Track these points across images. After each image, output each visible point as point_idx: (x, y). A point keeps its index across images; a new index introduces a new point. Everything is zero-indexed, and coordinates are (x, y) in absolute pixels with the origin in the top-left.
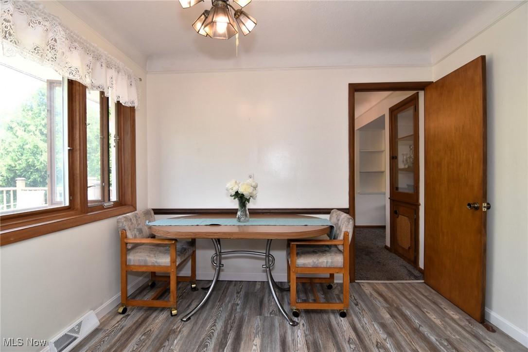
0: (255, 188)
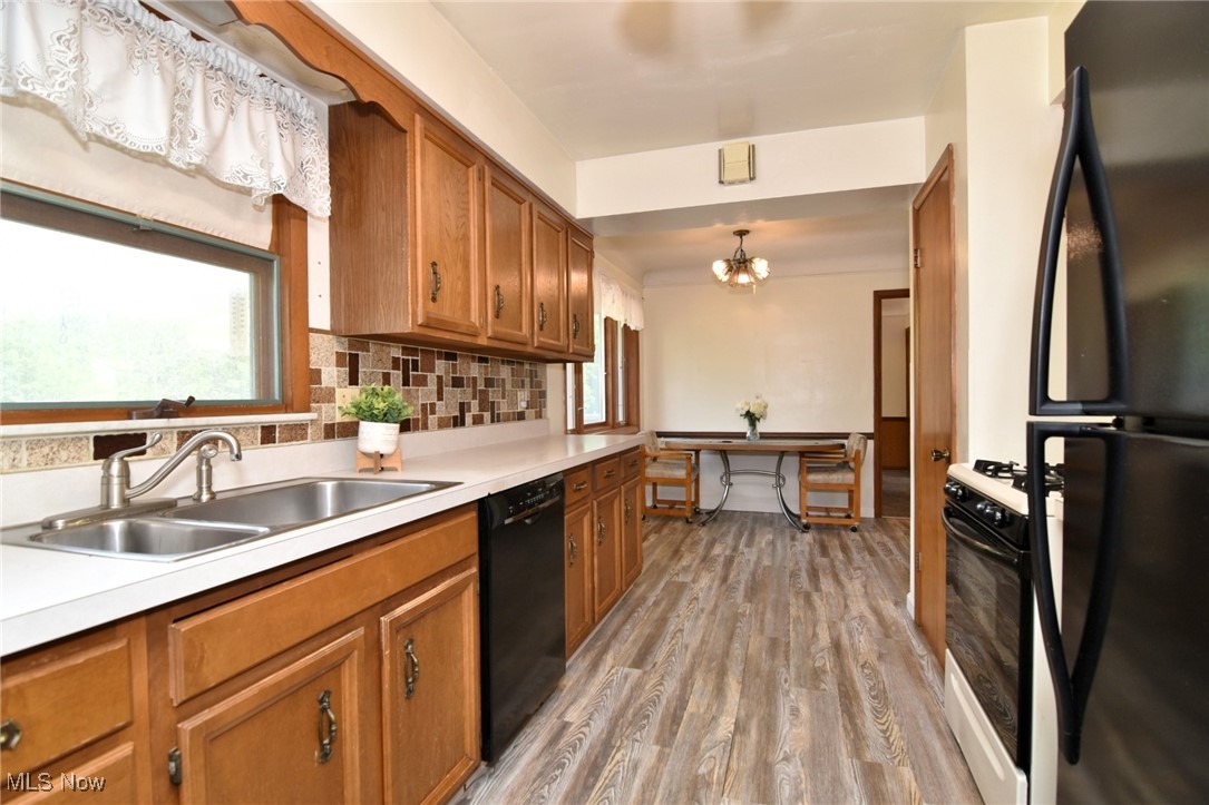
0: (766, 407)
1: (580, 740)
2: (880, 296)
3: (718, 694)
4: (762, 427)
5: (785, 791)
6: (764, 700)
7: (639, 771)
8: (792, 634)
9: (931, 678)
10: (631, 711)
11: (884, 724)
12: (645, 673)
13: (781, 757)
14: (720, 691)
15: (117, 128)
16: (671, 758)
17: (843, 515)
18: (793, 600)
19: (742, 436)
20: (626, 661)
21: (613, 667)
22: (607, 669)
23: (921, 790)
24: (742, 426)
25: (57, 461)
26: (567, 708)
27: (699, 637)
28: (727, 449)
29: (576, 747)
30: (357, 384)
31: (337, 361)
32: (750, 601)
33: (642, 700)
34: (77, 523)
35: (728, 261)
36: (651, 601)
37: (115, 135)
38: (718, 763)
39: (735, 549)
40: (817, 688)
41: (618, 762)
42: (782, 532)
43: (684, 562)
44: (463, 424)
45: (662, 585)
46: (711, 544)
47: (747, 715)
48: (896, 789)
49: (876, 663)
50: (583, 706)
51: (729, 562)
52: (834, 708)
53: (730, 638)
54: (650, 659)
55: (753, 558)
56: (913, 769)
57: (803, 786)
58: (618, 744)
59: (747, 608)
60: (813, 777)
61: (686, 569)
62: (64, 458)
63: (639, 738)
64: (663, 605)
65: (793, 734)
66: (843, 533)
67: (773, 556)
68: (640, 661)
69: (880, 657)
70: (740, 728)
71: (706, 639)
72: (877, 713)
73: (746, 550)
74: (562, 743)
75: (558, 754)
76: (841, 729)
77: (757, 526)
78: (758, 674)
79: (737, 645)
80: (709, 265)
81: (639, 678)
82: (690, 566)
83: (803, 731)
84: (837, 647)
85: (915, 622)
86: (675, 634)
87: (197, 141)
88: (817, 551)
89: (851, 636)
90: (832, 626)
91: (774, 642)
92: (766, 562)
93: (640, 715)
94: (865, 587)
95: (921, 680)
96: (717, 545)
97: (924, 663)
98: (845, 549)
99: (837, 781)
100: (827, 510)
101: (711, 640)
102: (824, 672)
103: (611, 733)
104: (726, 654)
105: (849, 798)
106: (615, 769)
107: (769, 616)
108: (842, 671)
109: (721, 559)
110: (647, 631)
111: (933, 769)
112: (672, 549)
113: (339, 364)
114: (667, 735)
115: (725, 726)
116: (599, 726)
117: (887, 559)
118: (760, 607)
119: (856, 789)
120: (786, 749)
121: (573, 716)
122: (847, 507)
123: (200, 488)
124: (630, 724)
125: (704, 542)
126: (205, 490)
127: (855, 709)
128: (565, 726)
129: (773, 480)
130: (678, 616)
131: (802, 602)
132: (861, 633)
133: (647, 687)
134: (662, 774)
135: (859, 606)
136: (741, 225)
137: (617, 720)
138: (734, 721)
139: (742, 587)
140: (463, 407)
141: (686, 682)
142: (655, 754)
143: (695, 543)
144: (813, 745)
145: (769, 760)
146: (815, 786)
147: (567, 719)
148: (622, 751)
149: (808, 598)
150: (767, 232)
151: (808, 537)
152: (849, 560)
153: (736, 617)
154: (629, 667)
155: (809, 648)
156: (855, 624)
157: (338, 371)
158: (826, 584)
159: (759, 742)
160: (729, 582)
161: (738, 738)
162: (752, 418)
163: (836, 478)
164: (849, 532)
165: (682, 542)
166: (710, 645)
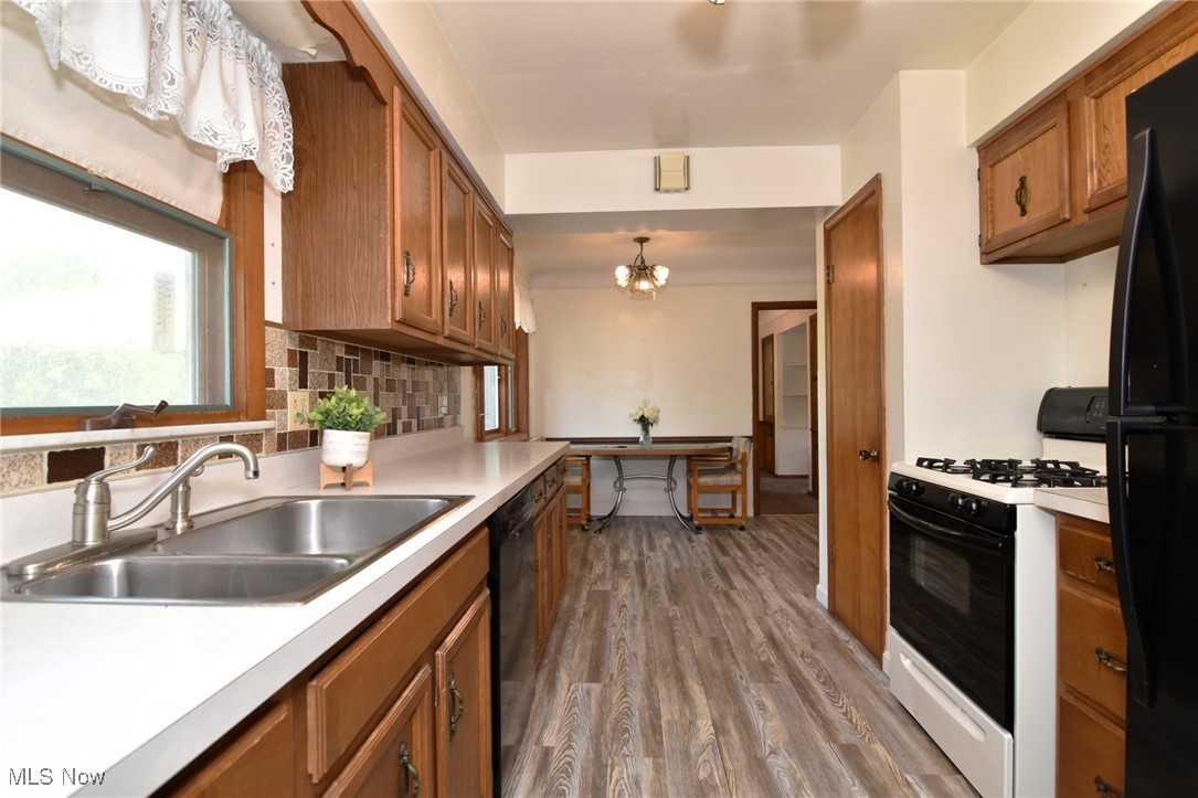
1: (569, 763)
2: (758, 308)
3: (685, 699)
4: (655, 432)
5: (786, 783)
6: (729, 698)
7: (642, 786)
8: (728, 633)
9: (863, 660)
10: (608, 727)
11: (842, 707)
12: (605, 686)
13: (768, 752)
14: (685, 695)
15: (86, 59)
16: (667, 768)
17: (727, 515)
18: (715, 600)
19: (635, 441)
20: (582, 677)
21: (570, 685)
22: (566, 687)
23: (898, 762)
24: (635, 431)
25: (7, 487)
26: (541, 733)
27: (643, 644)
28: (619, 454)
29: (567, 771)
30: (306, 387)
31: (289, 360)
32: (676, 604)
33: (614, 714)
34: (58, 566)
35: (630, 267)
36: (580, 612)
37: (83, 67)
38: (713, 766)
39: (641, 554)
40: (772, 681)
41: (618, 781)
42: (678, 535)
43: (598, 570)
44: (395, 432)
45: (584, 595)
46: (616, 551)
47: (720, 716)
48: (877, 765)
49: (812, 652)
50: (557, 728)
51: (640, 567)
52: (795, 698)
53: (673, 641)
54: (604, 671)
55: (662, 562)
56: (883, 745)
57: (799, 775)
58: (610, 762)
59: (675, 611)
60: (804, 766)
61: (601, 577)
62: (14, 482)
63: (627, 753)
64: (594, 614)
65: (770, 728)
66: (732, 532)
67: (679, 558)
68: (595, 674)
69: (813, 645)
70: (719, 729)
71: (651, 645)
72: (834, 699)
73: (651, 554)
74: (552, 770)
75: (552, 783)
76: (809, 717)
77: (651, 529)
78: (713, 674)
79: (682, 648)
80: (611, 270)
81: (602, 692)
82: (604, 574)
83: (776, 723)
84: (772, 639)
85: (829, 611)
86: (618, 643)
87: (174, 87)
88: (717, 551)
89: (781, 630)
90: (760, 621)
91: (715, 642)
92: (675, 565)
93: (620, 730)
94: (773, 581)
95: (856, 664)
96: (621, 551)
97: (851, 647)
98: (741, 547)
99: (825, 765)
100: (713, 511)
101: (656, 646)
102: (772, 665)
103: (598, 752)
104: (676, 657)
105: (842, 780)
106: (618, 788)
107: (700, 617)
108: (787, 663)
109: (632, 565)
110: (590, 643)
111: (898, 742)
112: (579, 558)
113: (291, 364)
114: (654, 746)
115: (705, 730)
116: (582, 748)
117: (780, 554)
118: (688, 608)
119: (844, 771)
120: (769, 742)
121: (549, 739)
122: (730, 507)
123: (175, 514)
124: (613, 740)
125: (608, 549)
126: (180, 517)
127: (812, 697)
128: (547, 752)
129: (665, 484)
130: (614, 625)
131: (724, 601)
132: (788, 625)
133: (614, 701)
134: (666, 785)
135: (776, 601)
136: (643, 233)
137: (598, 739)
138: (710, 722)
139: (663, 591)
140: (395, 414)
141: (649, 690)
142: (651, 766)
143: (599, 551)
144: (791, 736)
145: (759, 756)
146: (809, 774)
147: (546, 744)
148: (617, 769)
149: (727, 595)
150: (665, 240)
151: (703, 537)
152: (749, 558)
153: (670, 621)
154: (587, 682)
155: (749, 645)
156: (778, 617)
157: (290, 372)
158: (738, 581)
159: (742, 739)
160: (649, 587)
161: (721, 739)
162: (644, 422)
163: (725, 480)
164: (738, 531)
165: (586, 550)
166: (657, 651)
